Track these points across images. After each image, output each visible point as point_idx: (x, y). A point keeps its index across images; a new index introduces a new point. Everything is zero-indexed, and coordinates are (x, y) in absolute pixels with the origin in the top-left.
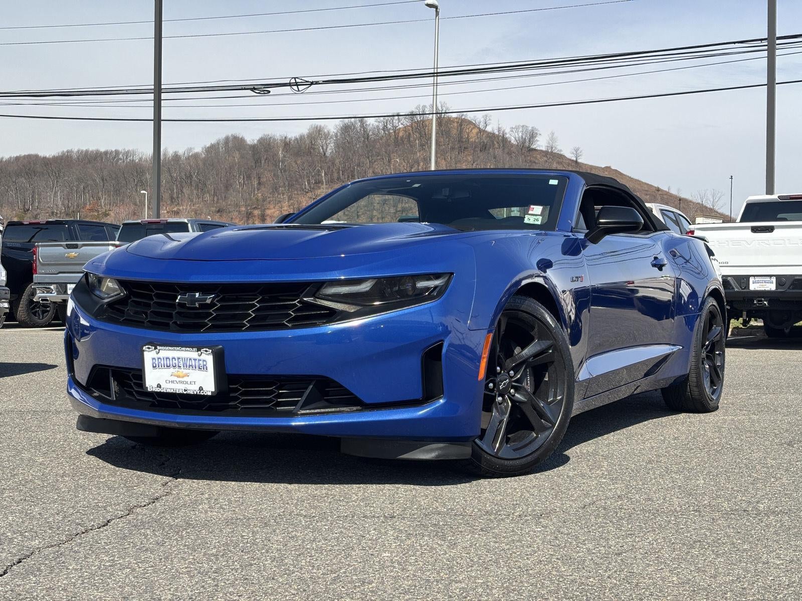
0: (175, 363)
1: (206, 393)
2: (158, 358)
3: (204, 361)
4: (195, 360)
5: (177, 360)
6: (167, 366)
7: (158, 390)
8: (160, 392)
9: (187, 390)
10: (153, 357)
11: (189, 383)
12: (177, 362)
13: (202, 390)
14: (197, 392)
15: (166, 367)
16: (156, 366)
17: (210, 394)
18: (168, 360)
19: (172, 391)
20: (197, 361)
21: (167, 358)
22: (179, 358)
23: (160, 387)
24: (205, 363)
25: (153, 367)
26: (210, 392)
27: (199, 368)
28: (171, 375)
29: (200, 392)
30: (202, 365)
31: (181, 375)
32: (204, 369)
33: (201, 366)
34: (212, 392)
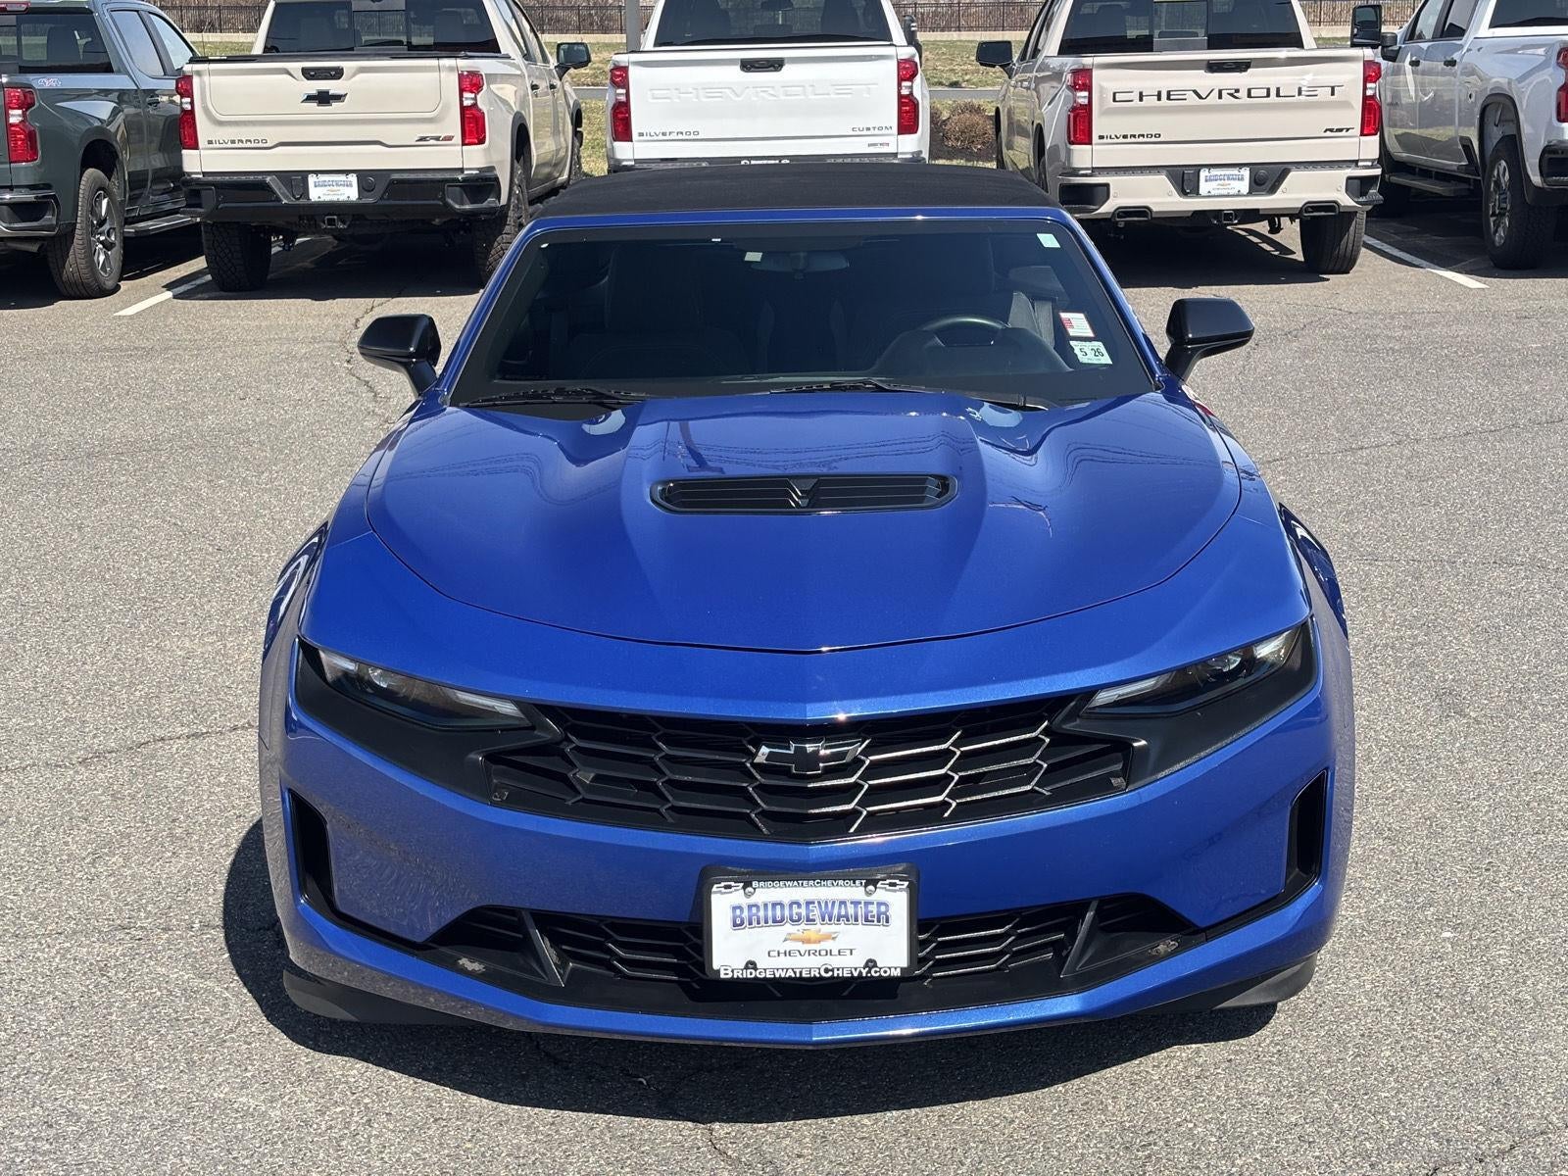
0: (799, 915)
1: (885, 972)
2: (750, 907)
3: (880, 904)
4: (856, 903)
5: (804, 907)
6: (774, 921)
7: (749, 974)
8: (756, 978)
9: (832, 970)
10: (736, 903)
11: (835, 952)
12: (803, 911)
13: (875, 966)
14: (860, 972)
15: (770, 922)
16: (742, 923)
17: (897, 973)
18: (778, 907)
19: (790, 974)
20: (862, 905)
21: (774, 905)
22: (808, 903)
23: (756, 969)
24: (883, 908)
25: (735, 925)
26: (899, 970)
27: (867, 920)
28: (785, 940)
29: (869, 972)
30: (875, 912)
31: (813, 936)
32: (879, 921)
33: (873, 916)
34: (902, 969)
